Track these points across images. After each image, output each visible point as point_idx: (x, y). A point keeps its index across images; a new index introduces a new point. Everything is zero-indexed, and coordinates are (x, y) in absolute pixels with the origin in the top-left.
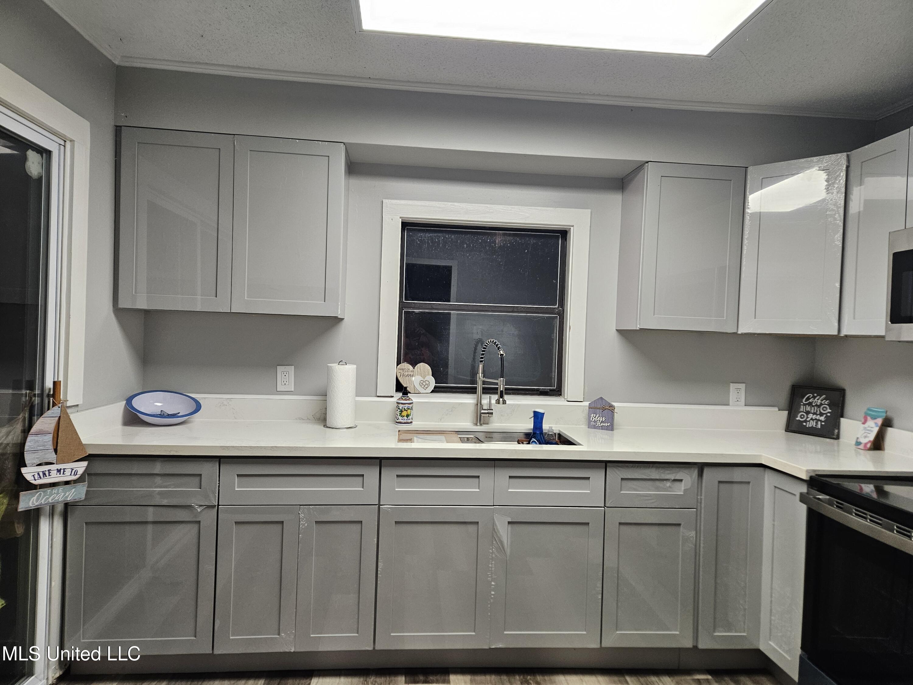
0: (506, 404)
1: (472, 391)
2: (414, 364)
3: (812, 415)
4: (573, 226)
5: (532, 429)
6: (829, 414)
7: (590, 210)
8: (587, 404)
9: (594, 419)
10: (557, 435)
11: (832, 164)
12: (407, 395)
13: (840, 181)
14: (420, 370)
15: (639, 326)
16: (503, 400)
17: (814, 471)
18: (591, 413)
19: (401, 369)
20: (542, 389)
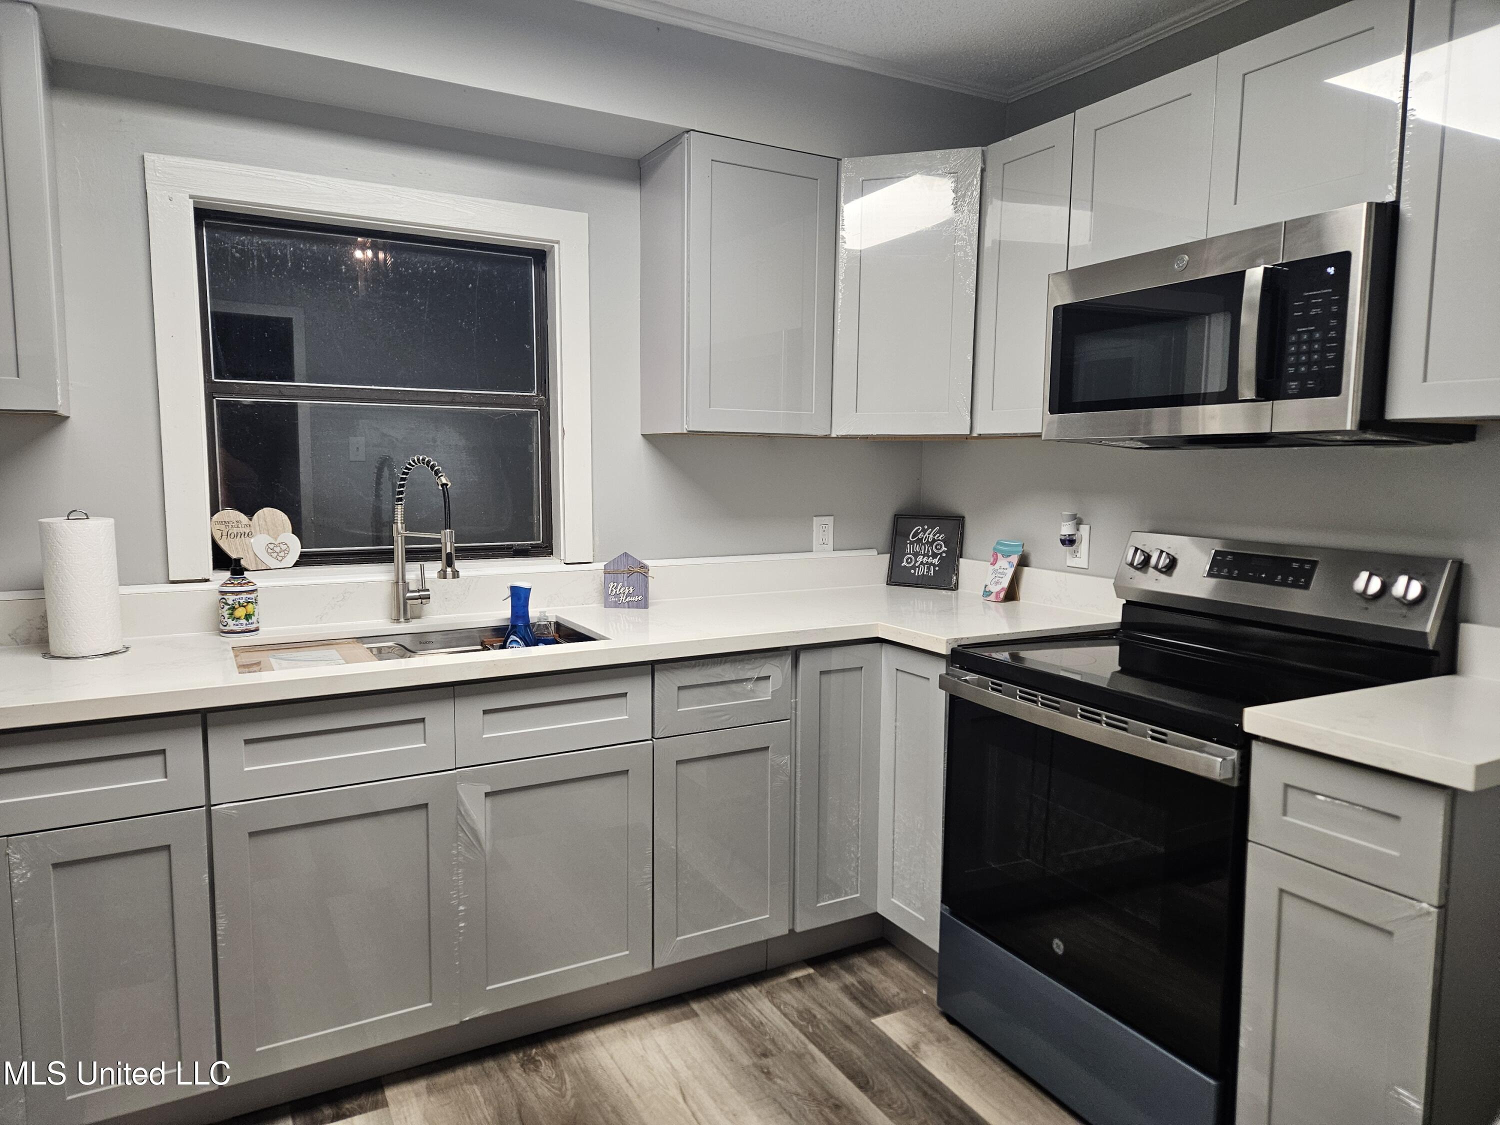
0: (458, 577)
1: (386, 557)
2: (250, 512)
3: (922, 557)
4: (558, 242)
5: (509, 619)
6: (944, 555)
7: (586, 215)
8: (601, 566)
9: (615, 591)
10: (552, 625)
11: (961, 164)
12: (243, 574)
13: (972, 193)
14: (265, 521)
15: (686, 427)
16: (452, 571)
17: (956, 640)
18: (609, 581)
19: (221, 523)
20: (518, 545)
